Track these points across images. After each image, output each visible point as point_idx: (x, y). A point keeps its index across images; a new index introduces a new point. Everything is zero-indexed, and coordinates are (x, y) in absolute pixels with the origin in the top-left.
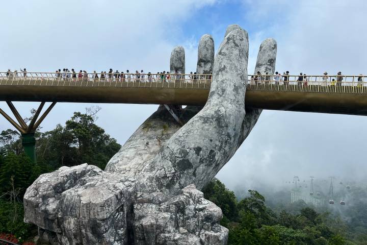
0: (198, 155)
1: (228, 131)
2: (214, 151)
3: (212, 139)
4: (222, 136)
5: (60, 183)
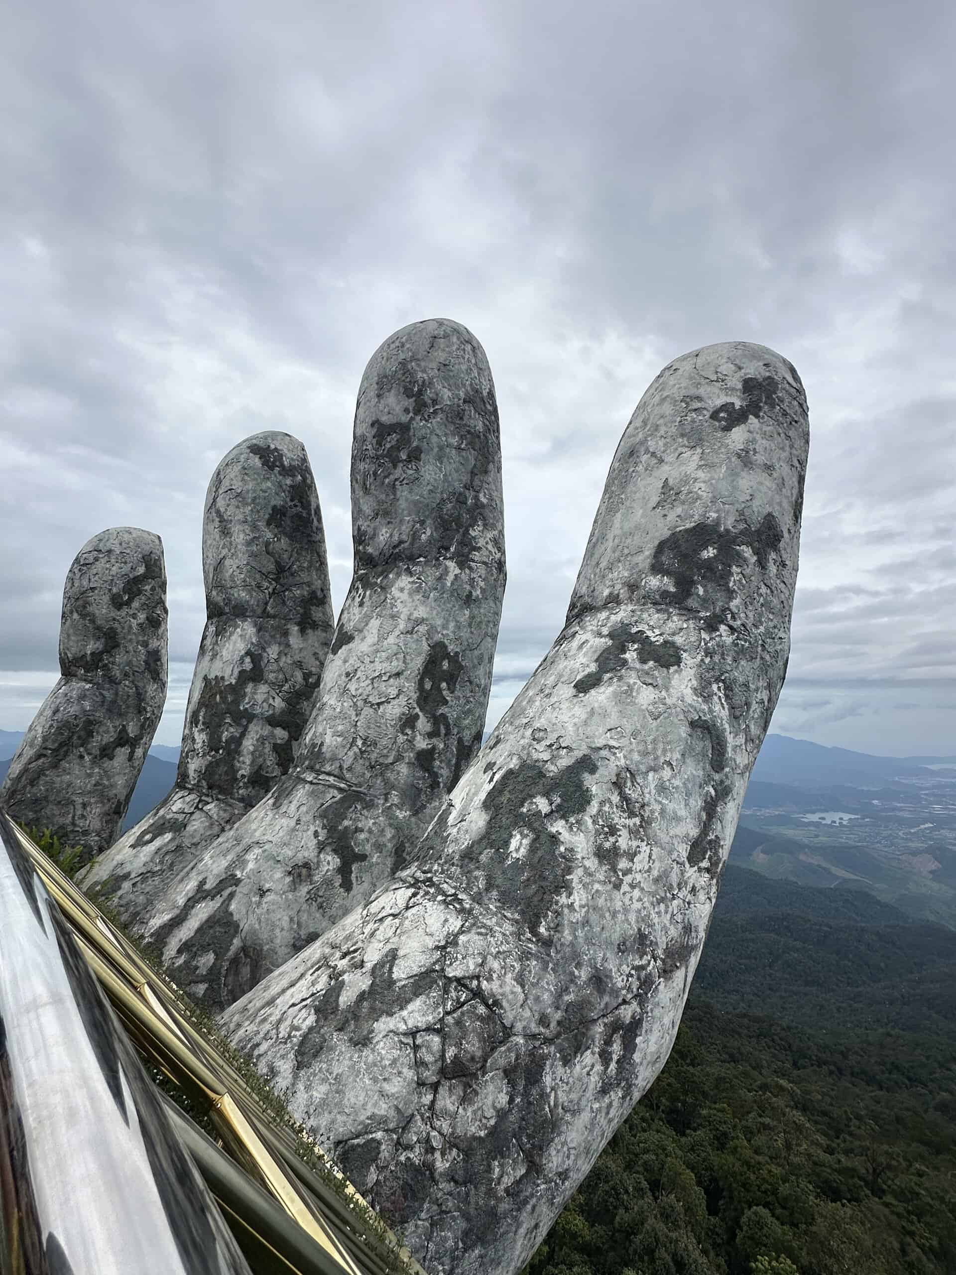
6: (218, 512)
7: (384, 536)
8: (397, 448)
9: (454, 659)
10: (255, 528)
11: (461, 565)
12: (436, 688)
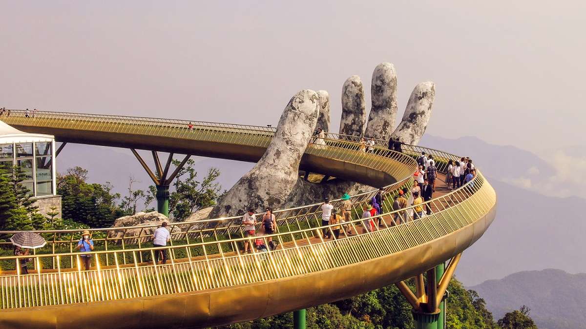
0: (228, 213)
1: (259, 194)
2: (243, 211)
3: (241, 199)
4: (252, 198)
5: (129, 222)
6: (346, 94)
7: (377, 103)
8: (379, 90)
9: (388, 123)
10: (354, 98)
11: (389, 108)
12: (385, 127)
